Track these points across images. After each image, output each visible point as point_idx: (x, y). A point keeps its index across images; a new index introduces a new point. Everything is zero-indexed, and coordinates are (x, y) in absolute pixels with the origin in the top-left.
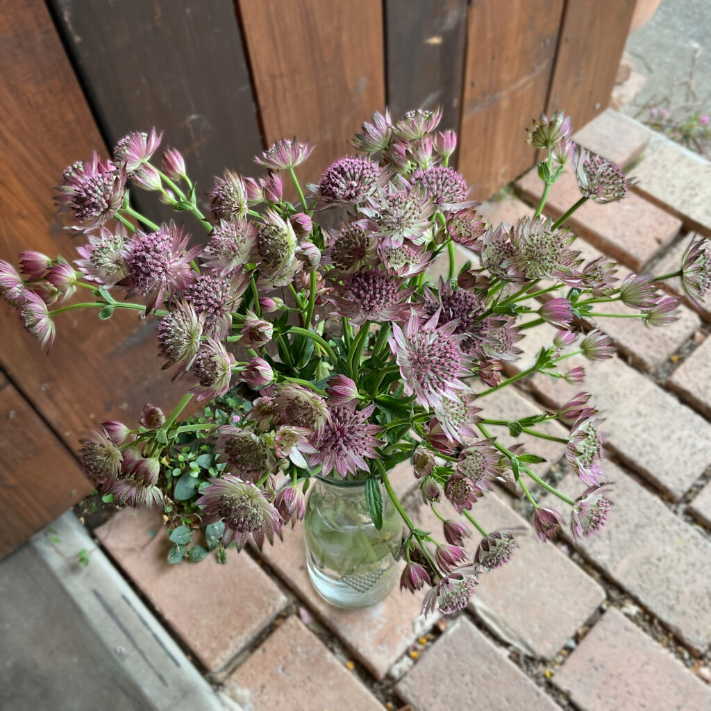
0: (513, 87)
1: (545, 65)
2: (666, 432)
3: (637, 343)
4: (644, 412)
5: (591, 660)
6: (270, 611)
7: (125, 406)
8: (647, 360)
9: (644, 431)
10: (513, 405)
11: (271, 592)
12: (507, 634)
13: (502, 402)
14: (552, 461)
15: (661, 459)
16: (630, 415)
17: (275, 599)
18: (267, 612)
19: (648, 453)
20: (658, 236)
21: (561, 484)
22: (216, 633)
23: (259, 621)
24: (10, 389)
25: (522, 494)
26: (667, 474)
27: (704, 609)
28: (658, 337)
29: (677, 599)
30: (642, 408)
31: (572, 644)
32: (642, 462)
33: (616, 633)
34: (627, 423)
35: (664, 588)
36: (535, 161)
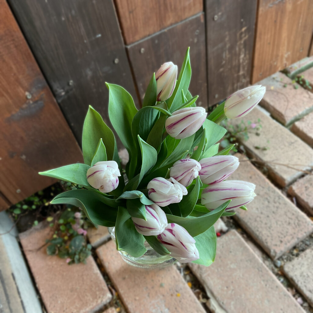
6: (99, 301)
7: (24, 157)
10: (277, 199)
11: (102, 289)
13: (270, 197)
14: (298, 238)
17: (104, 295)
18: (97, 302)
21: (302, 254)
22: (65, 309)
23: (91, 307)
25: (274, 257)
36: (308, 55)
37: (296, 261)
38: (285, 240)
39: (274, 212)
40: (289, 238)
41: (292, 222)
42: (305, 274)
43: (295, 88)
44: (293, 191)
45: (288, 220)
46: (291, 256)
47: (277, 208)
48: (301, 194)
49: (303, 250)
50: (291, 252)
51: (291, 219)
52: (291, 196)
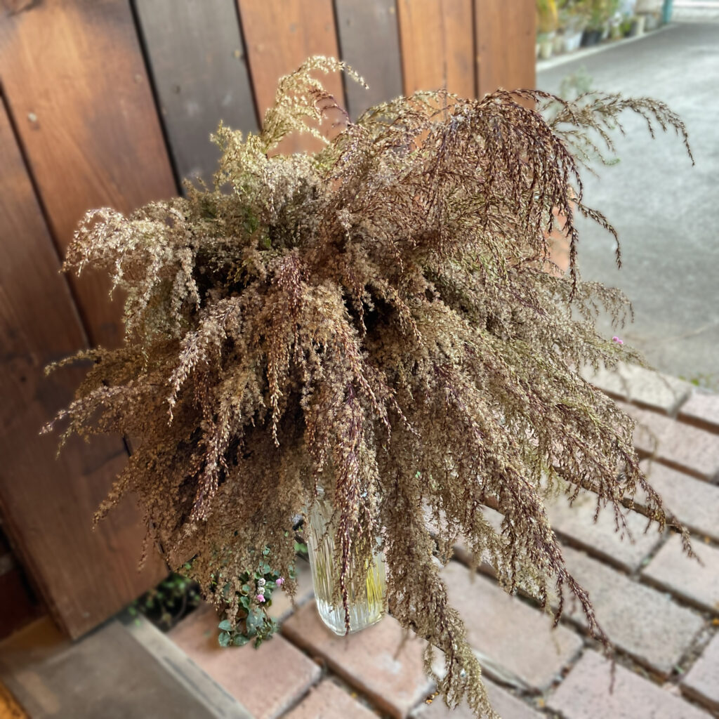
5: (576, 687)
12: (505, 675)
15: (612, 545)
17: (310, 669)
18: (304, 678)
19: (603, 541)
23: (298, 686)
26: (620, 553)
27: (664, 643)
29: (641, 637)
31: (559, 678)
33: (594, 666)
35: (628, 631)
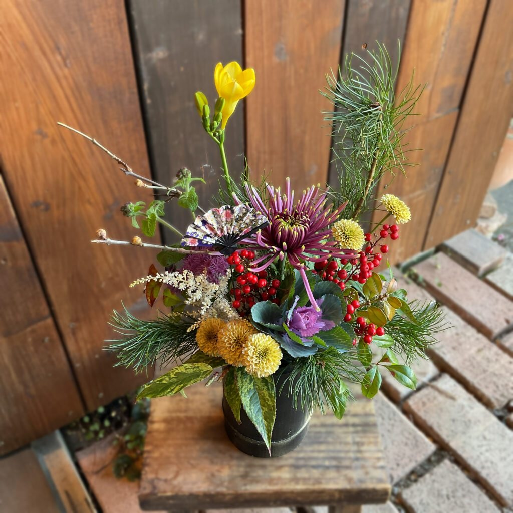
0: (411, 196)
1: (434, 185)
2: (504, 455)
3: (487, 387)
4: (488, 437)
8: (493, 400)
9: (487, 451)
10: (392, 416)
13: (384, 413)
14: (416, 461)
15: (498, 473)
16: (478, 438)
19: (489, 468)
20: (507, 317)
21: (421, 480)
24: (49, 321)
28: (502, 386)
30: (487, 434)
32: (484, 474)
34: (475, 443)
36: (422, 250)
37: (414, 487)
38: (402, 463)
39: (389, 431)
40: (406, 460)
41: (409, 442)
42: (424, 502)
43: (407, 283)
44: (409, 407)
45: (404, 440)
46: (409, 482)
47: (393, 425)
48: (419, 410)
49: (421, 476)
50: (408, 477)
51: (408, 439)
52: (407, 412)
